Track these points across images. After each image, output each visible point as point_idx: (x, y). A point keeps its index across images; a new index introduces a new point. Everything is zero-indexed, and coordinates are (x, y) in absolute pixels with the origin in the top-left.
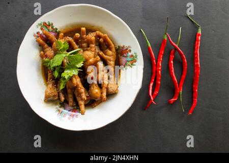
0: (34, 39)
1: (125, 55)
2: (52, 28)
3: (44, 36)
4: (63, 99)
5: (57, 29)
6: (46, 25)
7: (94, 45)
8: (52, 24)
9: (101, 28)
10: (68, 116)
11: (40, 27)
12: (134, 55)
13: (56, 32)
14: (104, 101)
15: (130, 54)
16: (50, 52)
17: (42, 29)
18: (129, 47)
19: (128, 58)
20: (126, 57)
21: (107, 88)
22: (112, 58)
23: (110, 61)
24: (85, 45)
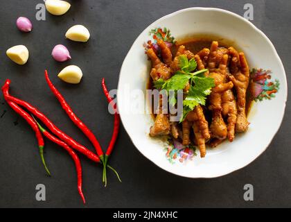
0: (143, 49)
1: (261, 82)
2: (168, 36)
3: (156, 47)
4: (176, 134)
5: (173, 39)
6: (161, 32)
7: (225, 66)
8: (169, 32)
9: (233, 42)
10: (179, 157)
11: (152, 34)
12: (275, 83)
13: (172, 42)
14: (231, 141)
15: (268, 81)
16: (163, 70)
17: (155, 37)
18: (269, 72)
19: (265, 86)
20: (262, 84)
21: (236, 125)
22: (244, 85)
23: (242, 88)
24: (212, 64)
